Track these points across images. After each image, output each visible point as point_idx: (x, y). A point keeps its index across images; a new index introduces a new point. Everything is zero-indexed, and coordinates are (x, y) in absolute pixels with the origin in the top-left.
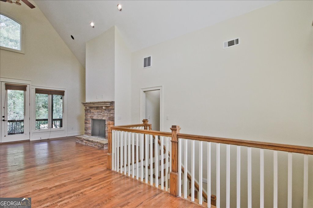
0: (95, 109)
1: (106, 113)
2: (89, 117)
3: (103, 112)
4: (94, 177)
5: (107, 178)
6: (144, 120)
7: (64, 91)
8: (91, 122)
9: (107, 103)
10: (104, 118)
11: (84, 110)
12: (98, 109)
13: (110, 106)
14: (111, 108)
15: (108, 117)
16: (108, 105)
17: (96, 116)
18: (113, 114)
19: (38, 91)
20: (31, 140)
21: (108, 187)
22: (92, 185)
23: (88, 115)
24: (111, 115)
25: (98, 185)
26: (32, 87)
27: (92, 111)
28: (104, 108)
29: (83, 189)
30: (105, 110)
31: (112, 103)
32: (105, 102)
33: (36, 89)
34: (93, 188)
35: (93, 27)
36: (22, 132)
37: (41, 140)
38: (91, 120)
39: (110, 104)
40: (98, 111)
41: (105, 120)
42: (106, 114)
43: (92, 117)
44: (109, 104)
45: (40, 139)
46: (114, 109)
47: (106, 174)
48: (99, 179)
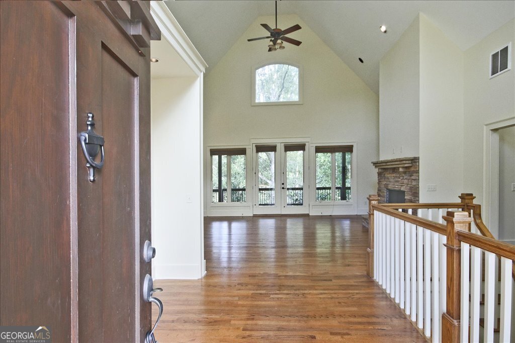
0: (391, 171)
1: (406, 179)
2: (383, 186)
3: (401, 178)
4: (337, 281)
5: (353, 288)
6: (462, 194)
7: (352, 146)
8: (385, 194)
9: (404, 162)
10: (402, 189)
11: (377, 174)
12: (396, 172)
13: (411, 166)
14: (412, 169)
15: (409, 185)
16: (406, 165)
17: (392, 184)
18: (417, 180)
19: (319, 150)
20: (310, 215)
21: (340, 301)
22: (324, 290)
23: (382, 183)
24: (414, 183)
25: (331, 292)
26: (311, 145)
27: (386, 175)
28: (401, 170)
29: (309, 290)
30: (405, 173)
31: (415, 161)
32: (401, 160)
33: (316, 147)
34: (321, 294)
35: (385, 32)
36: (301, 203)
37: (322, 216)
38: (385, 191)
39: (410, 162)
40: (394, 175)
41: (404, 192)
42: (406, 181)
43: (387, 186)
44: (407, 162)
45: (321, 214)
46: (418, 172)
47: (357, 282)
48: (341, 286)
